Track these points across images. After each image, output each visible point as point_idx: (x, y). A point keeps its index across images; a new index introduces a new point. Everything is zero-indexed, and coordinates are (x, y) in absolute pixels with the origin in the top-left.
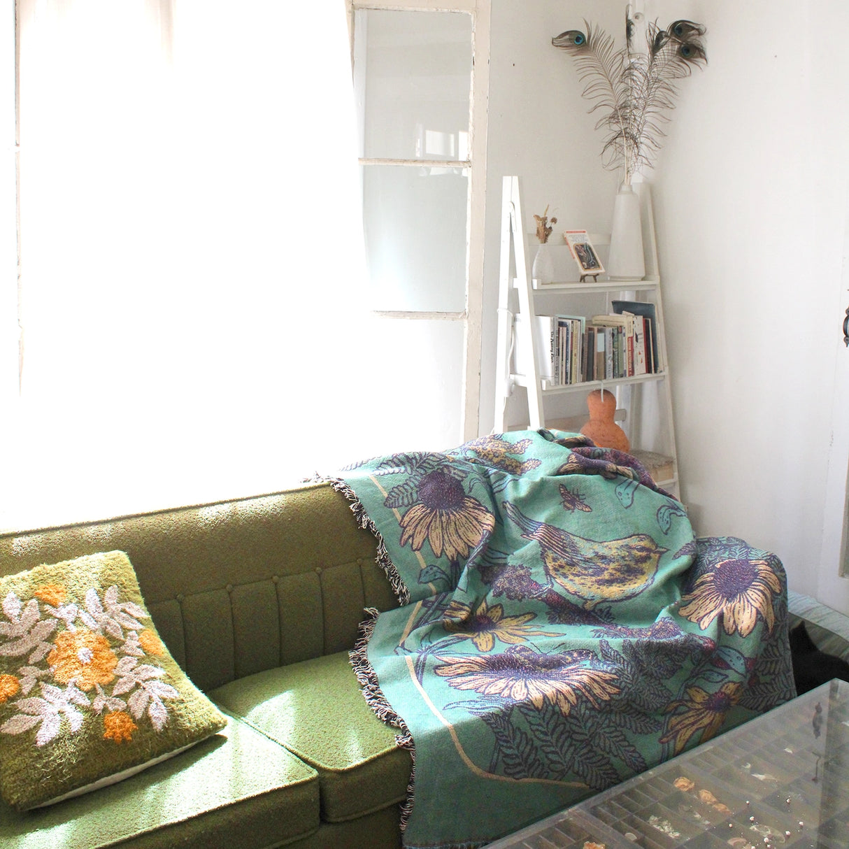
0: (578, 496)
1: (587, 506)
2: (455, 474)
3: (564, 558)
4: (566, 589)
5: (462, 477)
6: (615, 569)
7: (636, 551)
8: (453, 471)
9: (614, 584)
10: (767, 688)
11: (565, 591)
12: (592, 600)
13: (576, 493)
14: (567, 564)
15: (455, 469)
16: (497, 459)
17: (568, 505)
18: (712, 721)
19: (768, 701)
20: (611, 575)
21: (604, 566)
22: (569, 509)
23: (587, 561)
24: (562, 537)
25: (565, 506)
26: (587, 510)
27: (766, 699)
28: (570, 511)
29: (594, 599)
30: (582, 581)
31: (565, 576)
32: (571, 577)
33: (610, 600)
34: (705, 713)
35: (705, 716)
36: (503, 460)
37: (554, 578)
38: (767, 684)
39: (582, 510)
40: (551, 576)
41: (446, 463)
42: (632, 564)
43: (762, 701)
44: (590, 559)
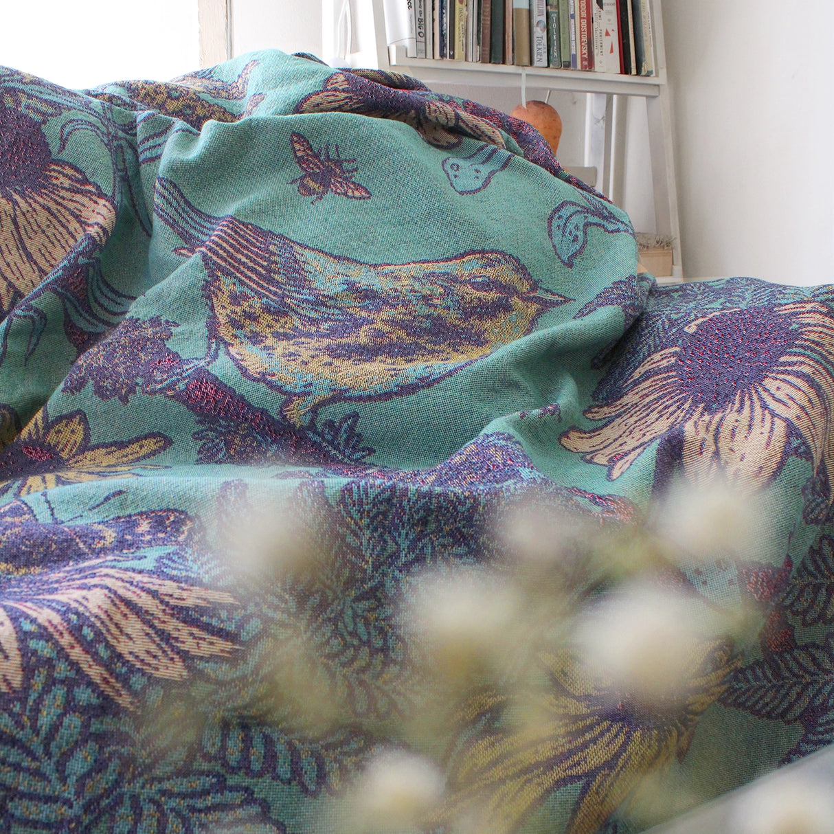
0: (339, 163)
1: (358, 187)
2: (28, 107)
3: (260, 296)
4: (241, 368)
5: (44, 114)
6: (393, 322)
7: (469, 289)
8: (24, 101)
9: (379, 358)
10: (814, 659)
11: (237, 373)
12: (304, 394)
13: (333, 155)
14: (267, 310)
15: (30, 96)
16: (175, 103)
17: (311, 184)
18: (617, 756)
19: (815, 696)
20: (379, 334)
21: (364, 314)
22: (310, 192)
23: (323, 304)
24: (271, 248)
25: (303, 186)
26: (357, 194)
27: (811, 691)
28: (314, 197)
29: (309, 394)
30: (293, 349)
31: (255, 338)
32: (270, 341)
33: (356, 394)
34: (598, 730)
35: (594, 741)
36: (189, 106)
37: (227, 344)
38: (817, 647)
39: (345, 194)
40: (220, 340)
41: (12, 84)
42: (452, 317)
43: (799, 695)
44: (331, 298)
